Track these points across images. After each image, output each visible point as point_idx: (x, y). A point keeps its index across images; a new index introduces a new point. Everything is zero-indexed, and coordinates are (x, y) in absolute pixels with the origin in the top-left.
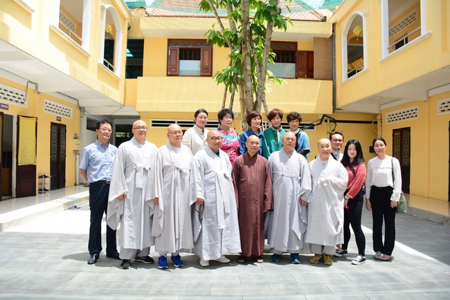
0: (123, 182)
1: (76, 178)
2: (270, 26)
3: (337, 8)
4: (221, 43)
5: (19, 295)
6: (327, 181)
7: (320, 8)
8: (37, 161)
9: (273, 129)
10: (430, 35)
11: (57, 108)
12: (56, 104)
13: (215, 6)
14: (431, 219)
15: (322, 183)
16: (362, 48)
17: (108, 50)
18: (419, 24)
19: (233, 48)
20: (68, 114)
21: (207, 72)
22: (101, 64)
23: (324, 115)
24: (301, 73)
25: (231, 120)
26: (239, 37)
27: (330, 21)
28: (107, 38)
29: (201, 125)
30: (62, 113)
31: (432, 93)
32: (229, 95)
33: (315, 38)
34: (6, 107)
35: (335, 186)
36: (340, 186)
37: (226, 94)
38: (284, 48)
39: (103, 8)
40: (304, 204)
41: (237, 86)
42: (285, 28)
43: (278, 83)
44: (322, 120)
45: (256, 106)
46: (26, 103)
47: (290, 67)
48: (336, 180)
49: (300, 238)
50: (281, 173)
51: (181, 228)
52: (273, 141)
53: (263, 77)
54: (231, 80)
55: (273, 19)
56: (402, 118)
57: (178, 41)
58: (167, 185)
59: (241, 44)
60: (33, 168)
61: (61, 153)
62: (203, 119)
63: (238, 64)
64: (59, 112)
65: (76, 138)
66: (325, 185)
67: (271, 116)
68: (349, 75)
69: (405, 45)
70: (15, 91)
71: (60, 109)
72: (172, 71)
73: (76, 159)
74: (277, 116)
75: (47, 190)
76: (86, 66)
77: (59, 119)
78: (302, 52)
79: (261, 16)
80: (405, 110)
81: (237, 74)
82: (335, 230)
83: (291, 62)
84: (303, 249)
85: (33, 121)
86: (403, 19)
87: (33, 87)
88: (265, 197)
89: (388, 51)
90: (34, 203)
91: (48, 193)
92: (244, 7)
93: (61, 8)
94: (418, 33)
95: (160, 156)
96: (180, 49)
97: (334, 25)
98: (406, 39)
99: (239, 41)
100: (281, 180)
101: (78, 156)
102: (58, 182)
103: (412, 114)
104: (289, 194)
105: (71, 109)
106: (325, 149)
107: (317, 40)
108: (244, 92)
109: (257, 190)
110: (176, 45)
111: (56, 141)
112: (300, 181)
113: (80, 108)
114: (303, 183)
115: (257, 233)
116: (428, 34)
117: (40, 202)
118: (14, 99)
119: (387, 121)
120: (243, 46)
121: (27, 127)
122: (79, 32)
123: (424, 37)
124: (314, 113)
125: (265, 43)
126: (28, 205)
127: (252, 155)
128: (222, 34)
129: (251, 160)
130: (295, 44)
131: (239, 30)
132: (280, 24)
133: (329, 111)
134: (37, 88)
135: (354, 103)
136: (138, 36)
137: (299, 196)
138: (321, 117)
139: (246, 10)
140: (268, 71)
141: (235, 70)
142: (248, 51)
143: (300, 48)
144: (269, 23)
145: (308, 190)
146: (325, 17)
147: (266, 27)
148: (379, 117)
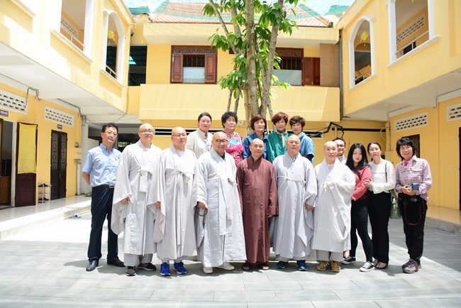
0: (127, 185)
1: (77, 188)
2: (275, 30)
3: (343, 13)
4: (225, 47)
5: (16, 301)
6: (333, 185)
7: (326, 14)
8: (37, 169)
9: (278, 133)
10: (437, 40)
11: (58, 116)
12: (57, 111)
13: (219, 10)
14: (442, 227)
15: (328, 187)
16: (369, 54)
17: (111, 57)
18: (427, 28)
19: (238, 52)
20: (69, 122)
21: (211, 79)
22: (103, 70)
23: (331, 123)
24: (307, 80)
25: (235, 123)
26: (243, 40)
27: (337, 27)
28: (110, 45)
29: (204, 129)
30: (63, 120)
31: (441, 99)
32: (233, 100)
33: (321, 44)
34: (6, 113)
35: (342, 190)
36: (347, 190)
37: (230, 100)
38: (290, 54)
39: (105, 14)
40: (310, 210)
41: (242, 91)
42: (291, 32)
43: (284, 87)
44: (329, 128)
45: (261, 110)
46: (26, 109)
47: (297, 74)
48: (343, 184)
49: (306, 245)
50: (285, 178)
51: (183, 234)
52: (277, 145)
53: (268, 81)
54: (236, 85)
55: (278, 22)
56: (411, 125)
57: (182, 48)
58: (169, 189)
59: (245, 48)
60: (33, 176)
61: (62, 162)
62: (206, 123)
63: (243, 68)
64: (60, 119)
65: (77, 147)
66: (331, 188)
67: (276, 120)
68: (357, 82)
69: (413, 50)
70: (15, 97)
71: (61, 117)
72: (176, 79)
73: (77, 168)
74: (282, 120)
75: (47, 200)
76: (88, 72)
77: (60, 127)
78: (309, 59)
79: (266, 19)
80: (414, 117)
81: (241, 78)
82: (341, 236)
83: (298, 69)
84: (309, 256)
85: (34, 128)
86: (411, 24)
87: (34, 93)
88: (270, 202)
89: (395, 56)
90: (34, 212)
91: (48, 203)
92: (249, 10)
93: (63, 13)
94: (426, 37)
95: (163, 159)
96: (184, 56)
97: (340, 31)
98: (414, 43)
99: (243, 45)
100: (286, 185)
101: (79, 165)
102: (59, 190)
103: (421, 121)
104: (294, 198)
105: (73, 117)
106: (331, 151)
107: (324, 46)
108: (249, 97)
109: (262, 194)
110: (180, 52)
111: (56, 149)
112: (305, 185)
113: (82, 116)
114: (308, 187)
115: (262, 238)
116: (437, 38)
117: (40, 211)
118: (14, 106)
119: (396, 128)
120: (248, 50)
121: (27, 134)
122: (81, 37)
123: (432, 41)
124: (320, 120)
125: (270, 47)
126: (27, 214)
127: (256, 159)
128: (226, 38)
129: (255, 164)
130: (302, 50)
131: (244, 34)
132: (285, 27)
133: (336, 119)
134: (37, 95)
135: (361, 110)
136: (141, 43)
137: (304, 201)
138: (328, 125)
139: (251, 13)
140: (273, 76)
141: (240, 74)
142: (253, 55)
143: (306, 55)
144: (274, 26)
145: (313, 195)
146: (332, 23)
147: (271, 30)
148: (387, 125)
